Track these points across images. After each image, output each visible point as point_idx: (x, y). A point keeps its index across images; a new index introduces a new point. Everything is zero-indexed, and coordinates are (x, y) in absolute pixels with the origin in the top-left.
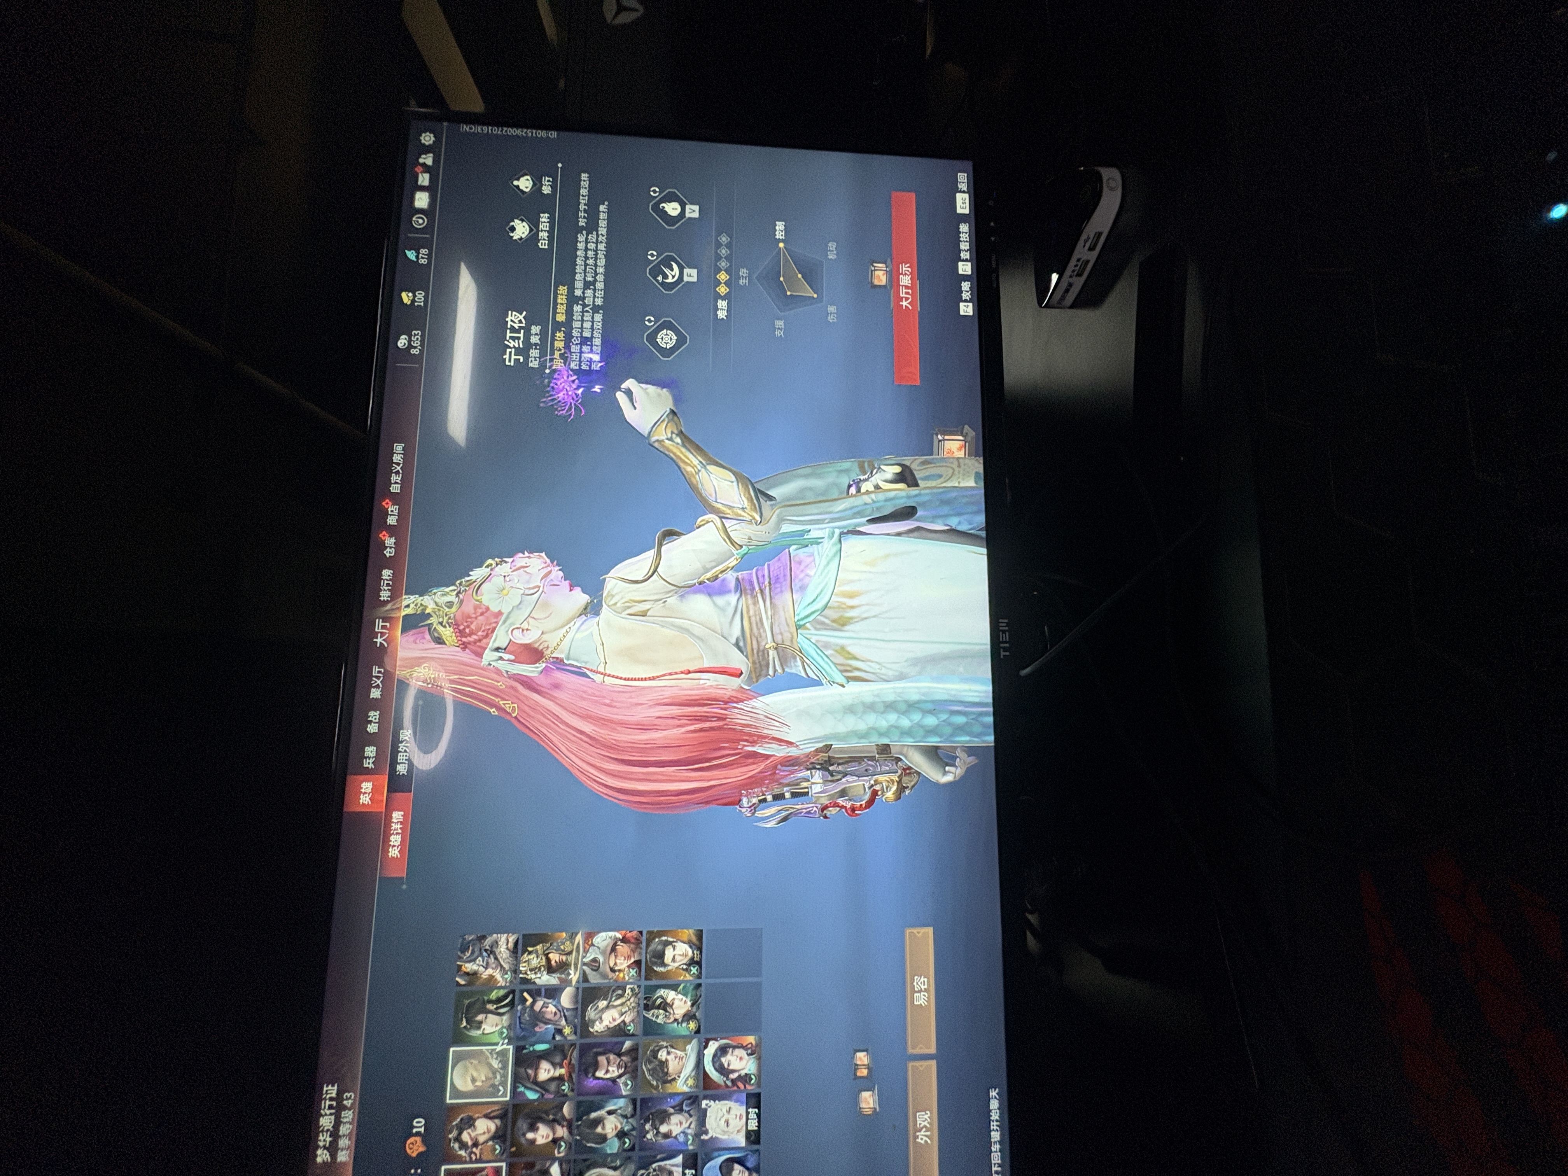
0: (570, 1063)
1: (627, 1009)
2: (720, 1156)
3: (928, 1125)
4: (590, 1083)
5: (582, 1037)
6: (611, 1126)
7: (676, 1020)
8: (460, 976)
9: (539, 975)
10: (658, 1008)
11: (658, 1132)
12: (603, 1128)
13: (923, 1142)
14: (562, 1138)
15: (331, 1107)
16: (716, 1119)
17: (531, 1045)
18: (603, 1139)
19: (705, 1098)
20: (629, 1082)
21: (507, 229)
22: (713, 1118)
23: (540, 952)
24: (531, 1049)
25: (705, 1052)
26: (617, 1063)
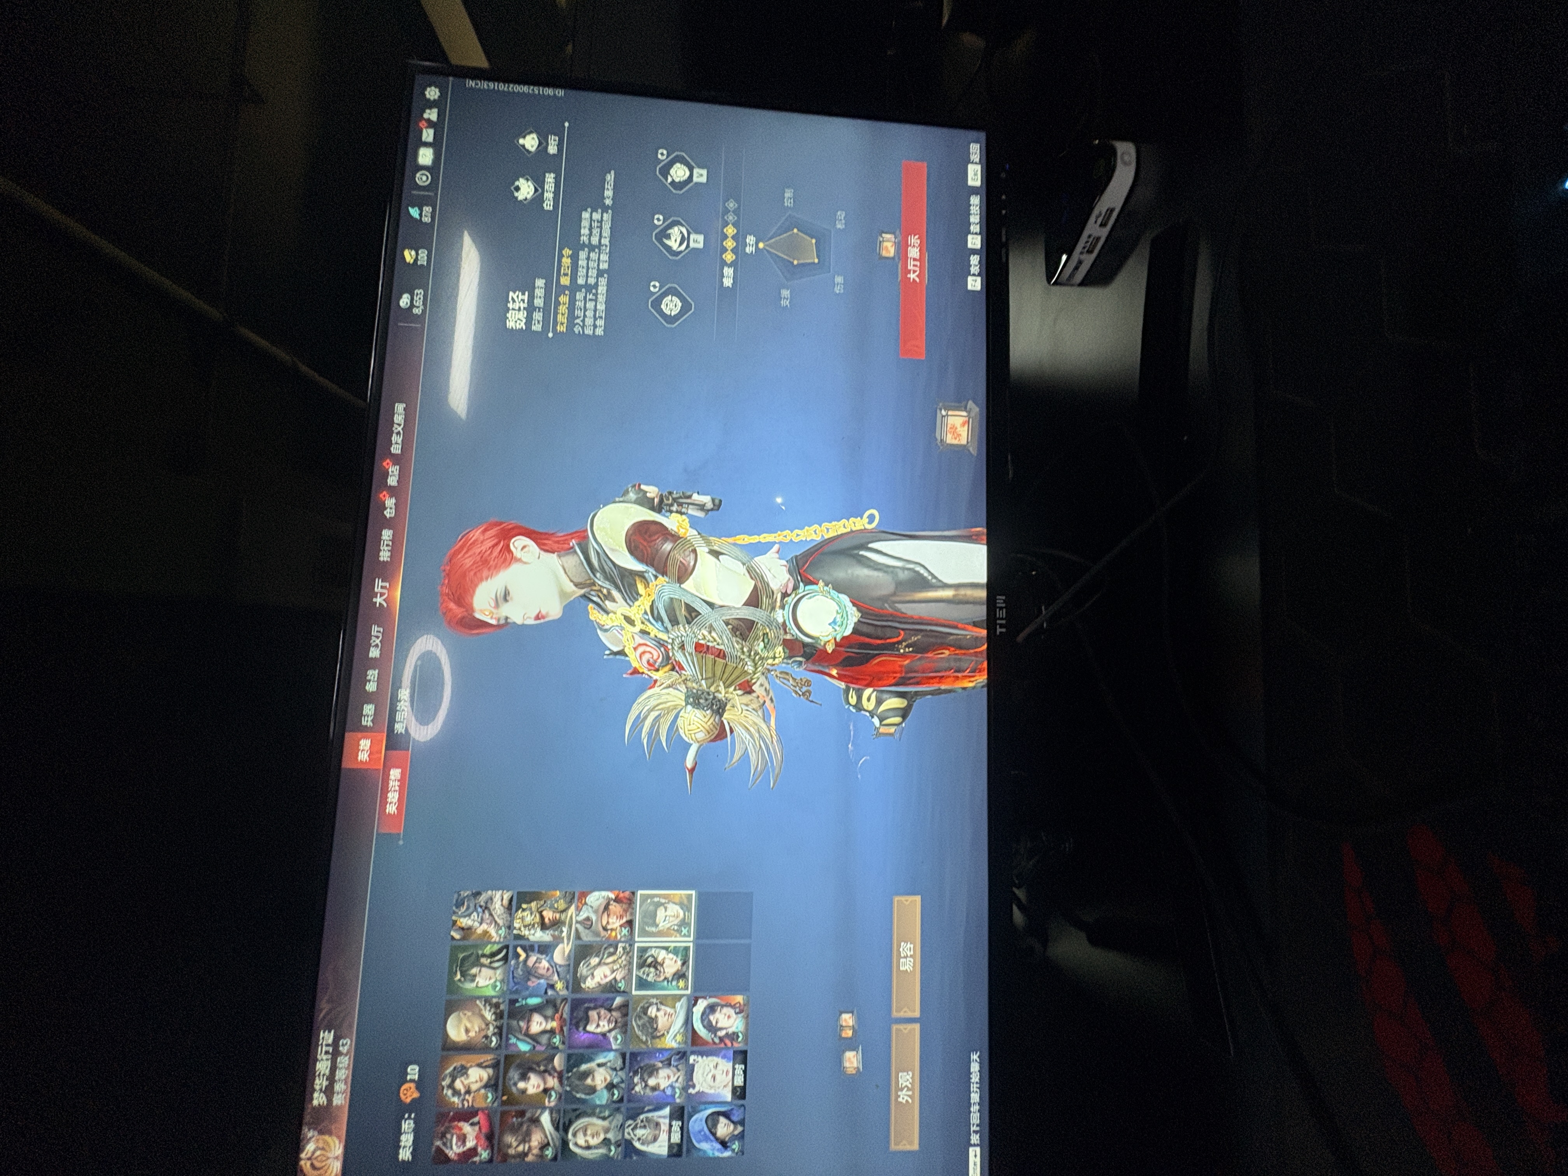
0: (561, 1017)
1: (618, 966)
2: (706, 1109)
3: (910, 1086)
4: (581, 1037)
5: (573, 992)
6: (600, 1078)
7: (665, 978)
8: (456, 930)
9: (532, 932)
10: (649, 966)
11: (646, 1085)
12: (593, 1079)
13: (904, 1101)
14: (553, 1088)
15: (327, 1053)
16: (703, 1073)
17: (523, 999)
18: (593, 1090)
19: (693, 1053)
20: (619, 1037)
21: (512, 188)
22: (701, 1072)
23: (533, 909)
24: (524, 1002)
25: (695, 1009)
26: (608, 1017)
